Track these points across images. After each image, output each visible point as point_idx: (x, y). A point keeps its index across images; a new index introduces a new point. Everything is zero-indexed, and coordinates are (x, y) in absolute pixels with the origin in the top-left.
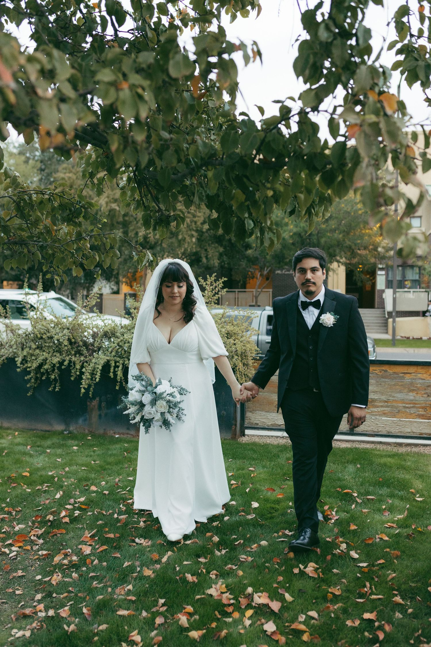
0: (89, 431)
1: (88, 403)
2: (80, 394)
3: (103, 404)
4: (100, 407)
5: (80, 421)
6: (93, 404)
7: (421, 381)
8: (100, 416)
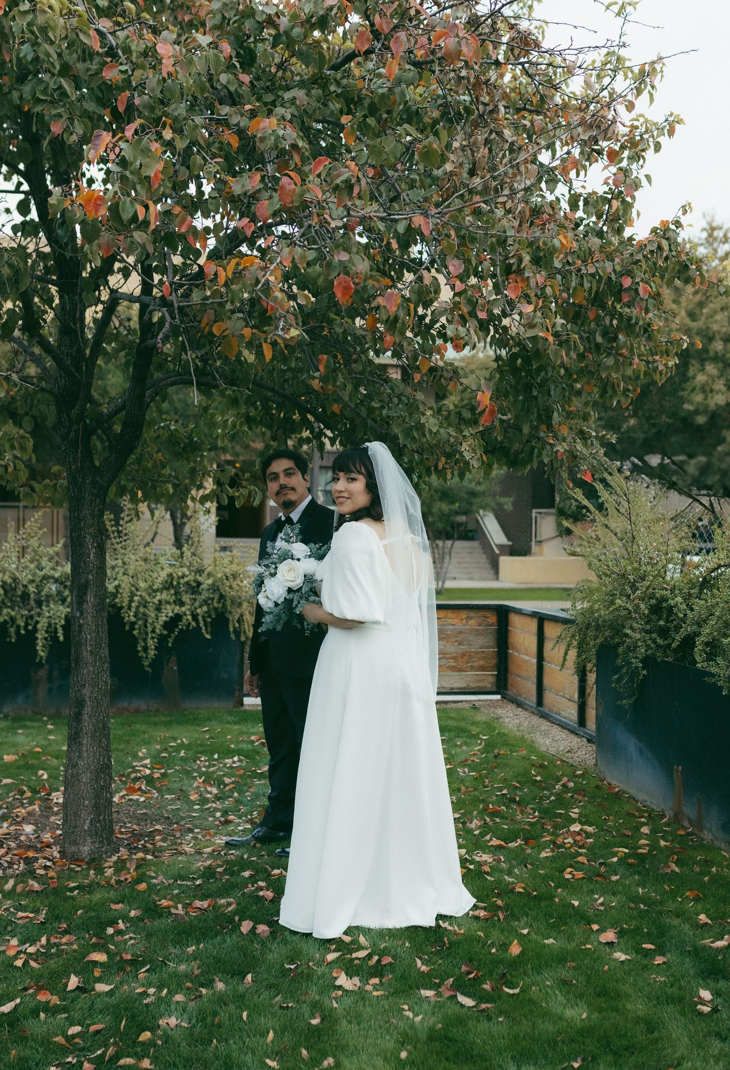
0: (33, 711)
1: (32, 674)
2: (36, 658)
3: (56, 674)
4: (50, 679)
5: (20, 699)
6: (40, 674)
7: (451, 627)
8: (50, 690)
